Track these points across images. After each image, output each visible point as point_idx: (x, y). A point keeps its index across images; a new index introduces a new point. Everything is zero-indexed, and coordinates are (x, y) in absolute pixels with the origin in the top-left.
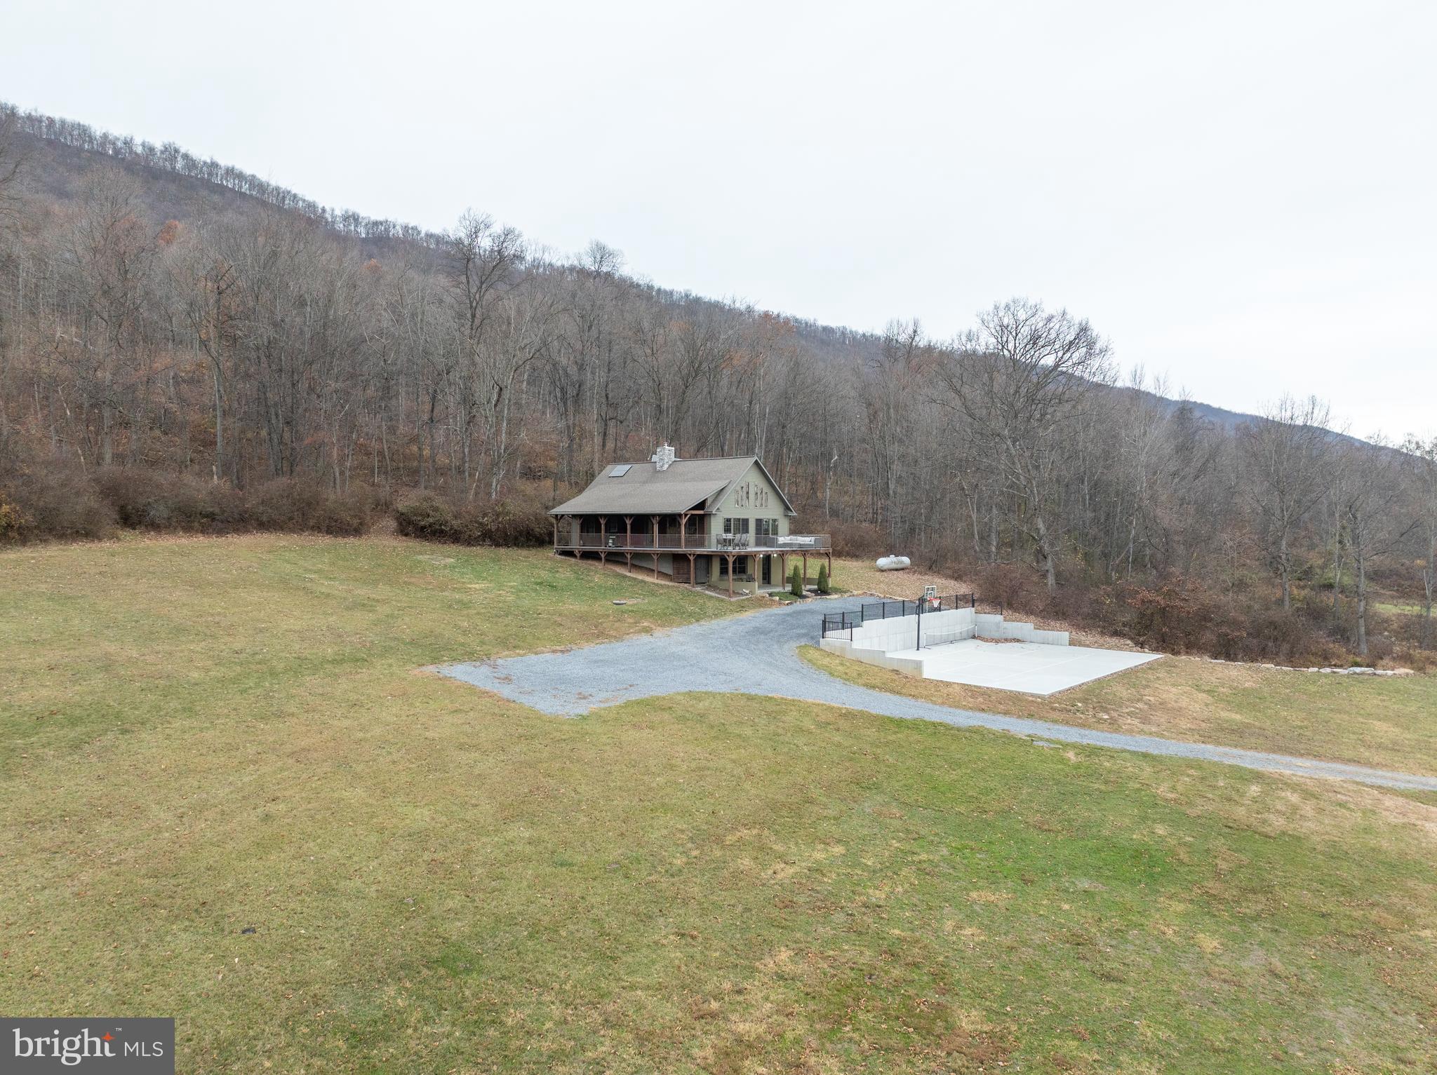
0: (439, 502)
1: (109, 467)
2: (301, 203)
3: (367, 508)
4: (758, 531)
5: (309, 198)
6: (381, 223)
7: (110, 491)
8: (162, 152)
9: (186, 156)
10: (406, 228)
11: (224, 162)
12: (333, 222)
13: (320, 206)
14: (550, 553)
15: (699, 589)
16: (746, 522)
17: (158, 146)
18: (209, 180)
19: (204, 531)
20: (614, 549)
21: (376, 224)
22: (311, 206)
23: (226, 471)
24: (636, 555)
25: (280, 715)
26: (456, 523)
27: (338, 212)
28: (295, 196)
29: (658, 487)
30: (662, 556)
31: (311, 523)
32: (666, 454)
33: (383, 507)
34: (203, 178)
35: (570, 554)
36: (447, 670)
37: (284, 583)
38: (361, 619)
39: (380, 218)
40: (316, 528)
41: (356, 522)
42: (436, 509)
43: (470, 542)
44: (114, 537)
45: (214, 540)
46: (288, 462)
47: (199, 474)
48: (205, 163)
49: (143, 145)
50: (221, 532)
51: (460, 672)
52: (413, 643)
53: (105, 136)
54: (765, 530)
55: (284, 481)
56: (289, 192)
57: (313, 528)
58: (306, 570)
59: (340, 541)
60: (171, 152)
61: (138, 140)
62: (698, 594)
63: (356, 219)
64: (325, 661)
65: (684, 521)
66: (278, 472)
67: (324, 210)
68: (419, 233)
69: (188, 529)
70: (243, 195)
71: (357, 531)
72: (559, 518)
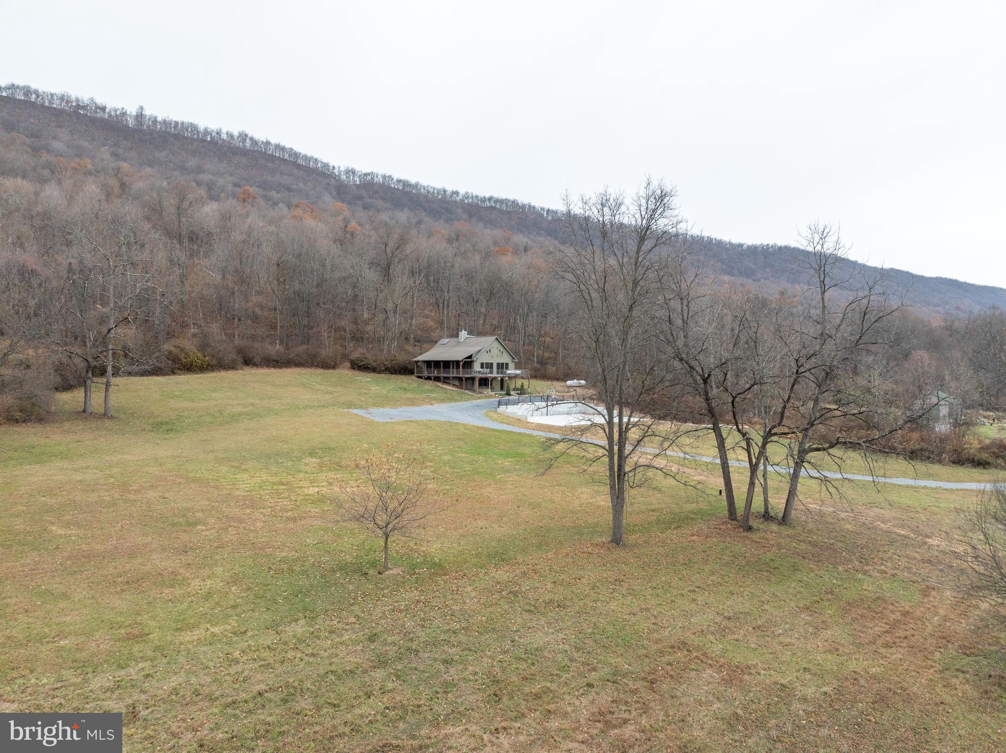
0: (369, 356)
1: (237, 341)
2: (320, 164)
3: (339, 358)
4: (498, 368)
5: (325, 160)
6: (369, 174)
7: (240, 351)
8: (238, 137)
9: (252, 139)
10: (384, 177)
11: (274, 141)
12: (339, 175)
13: (332, 165)
14: (414, 377)
15: (467, 391)
16: (492, 364)
17: (236, 134)
18: (265, 153)
19: (274, 367)
20: (437, 375)
21: (366, 175)
22: (326, 165)
23: (281, 343)
24: (445, 378)
25: (300, 416)
26: (374, 364)
27: (342, 169)
28: (316, 160)
29: (457, 349)
30: (454, 378)
31: (315, 364)
32: (463, 334)
33: (345, 357)
34: (261, 152)
35: (421, 377)
36: (351, 410)
37: (303, 385)
38: (328, 396)
39: (368, 171)
40: (317, 366)
41: (333, 363)
42: (366, 358)
43: (380, 372)
44: (242, 369)
45: (278, 370)
46: (307, 339)
47: (271, 344)
48: (262, 142)
49: (227, 133)
50: (280, 367)
51: (355, 411)
52: (343, 403)
53: (206, 129)
54: (502, 367)
55: (304, 347)
56: (312, 158)
57: (316, 366)
58: (312, 382)
59: (327, 371)
60: (243, 136)
61: (224, 131)
62: (465, 393)
63: (353, 172)
64: (314, 406)
65: (461, 364)
66: (303, 343)
67: (334, 168)
68: (392, 179)
69: (268, 366)
70: (285, 160)
71: (334, 368)
72: (417, 362)
